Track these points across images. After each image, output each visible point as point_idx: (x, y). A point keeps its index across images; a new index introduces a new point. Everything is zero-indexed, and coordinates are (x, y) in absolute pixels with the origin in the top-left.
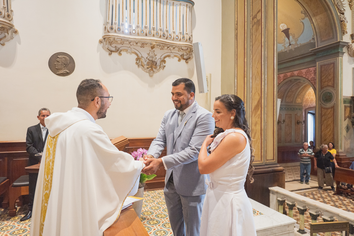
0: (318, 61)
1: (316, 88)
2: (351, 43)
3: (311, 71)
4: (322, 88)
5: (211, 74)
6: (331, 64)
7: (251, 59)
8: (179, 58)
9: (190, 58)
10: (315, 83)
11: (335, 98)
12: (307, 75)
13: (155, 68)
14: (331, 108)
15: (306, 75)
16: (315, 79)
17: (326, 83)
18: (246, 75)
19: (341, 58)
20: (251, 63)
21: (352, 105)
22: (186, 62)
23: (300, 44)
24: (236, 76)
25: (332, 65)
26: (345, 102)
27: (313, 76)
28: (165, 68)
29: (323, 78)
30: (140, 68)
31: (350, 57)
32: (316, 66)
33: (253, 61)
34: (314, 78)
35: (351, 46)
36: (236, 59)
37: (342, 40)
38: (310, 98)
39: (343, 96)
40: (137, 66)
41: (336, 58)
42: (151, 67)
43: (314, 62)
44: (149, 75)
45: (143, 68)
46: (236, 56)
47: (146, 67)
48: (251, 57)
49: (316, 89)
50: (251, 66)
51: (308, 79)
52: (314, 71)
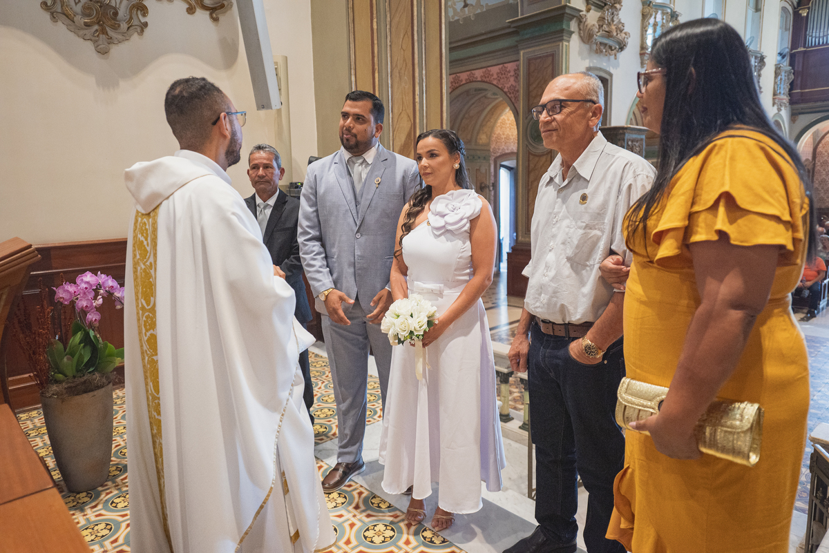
0: (523, 49)
1: (518, 110)
2: (584, 13)
3: (509, 72)
5: (286, 57)
6: (547, 56)
7: (388, 23)
8: (190, 4)
9: (222, 6)
10: (517, 98)
12: (501, 81)
13: (116, 27)
14: (547, 154)
15: (499, 80)
16: (516, 89)
18: (376, 67)
19: (567, 44)
20: (388, 34)
22: (211, 17)
23: (487, 4)
24: (353, 67)
25: (550, 58)
27: (514, 83)
28: (147, 31)
29: (531, 88)
30: (60, 23)
31: (582, 44)
32: (518, 60)
33: (393, 30)
34: (515, 87)
35: (584, 20)
36: (351, 21)
37: (569, 3)
38: (503, 134)
40: (47, 16)
41: (557, 44)
42: (98, 23)
43: (515, 49)
44: (93, 48)
45: (71, 23)
46: (350, 11)
47: (80, 20)
48: (388, 19)
49: (518, 114)
50: (389, 43)
51: (502, 89)
52: (515, 70)
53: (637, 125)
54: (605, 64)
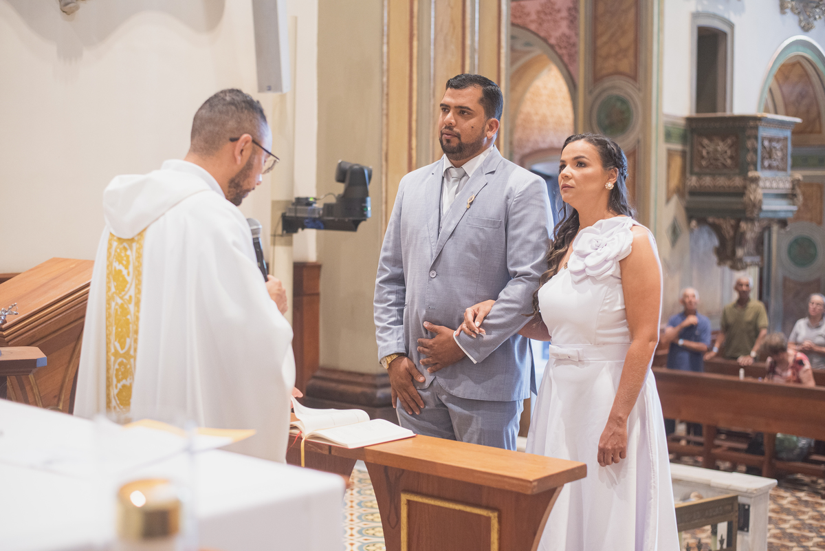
1: (576, 78)
3: (559, 11)
4: (596, 78)
10: (573, 57)
11: (640, 120)
12: (545, 25)
15: (540, 24)
16: (572, 41)
17: (611, 62)
21: (688, 149)
26: (668, 136)
27: (567, 32)
29: (600, 42)
34: (571, 37)
39: (667, 116)
49: (575, 82)
51: (545, 40)
52: (569, 9)
53: (776, 113)
54: (721, 7)
